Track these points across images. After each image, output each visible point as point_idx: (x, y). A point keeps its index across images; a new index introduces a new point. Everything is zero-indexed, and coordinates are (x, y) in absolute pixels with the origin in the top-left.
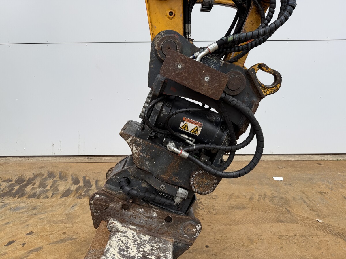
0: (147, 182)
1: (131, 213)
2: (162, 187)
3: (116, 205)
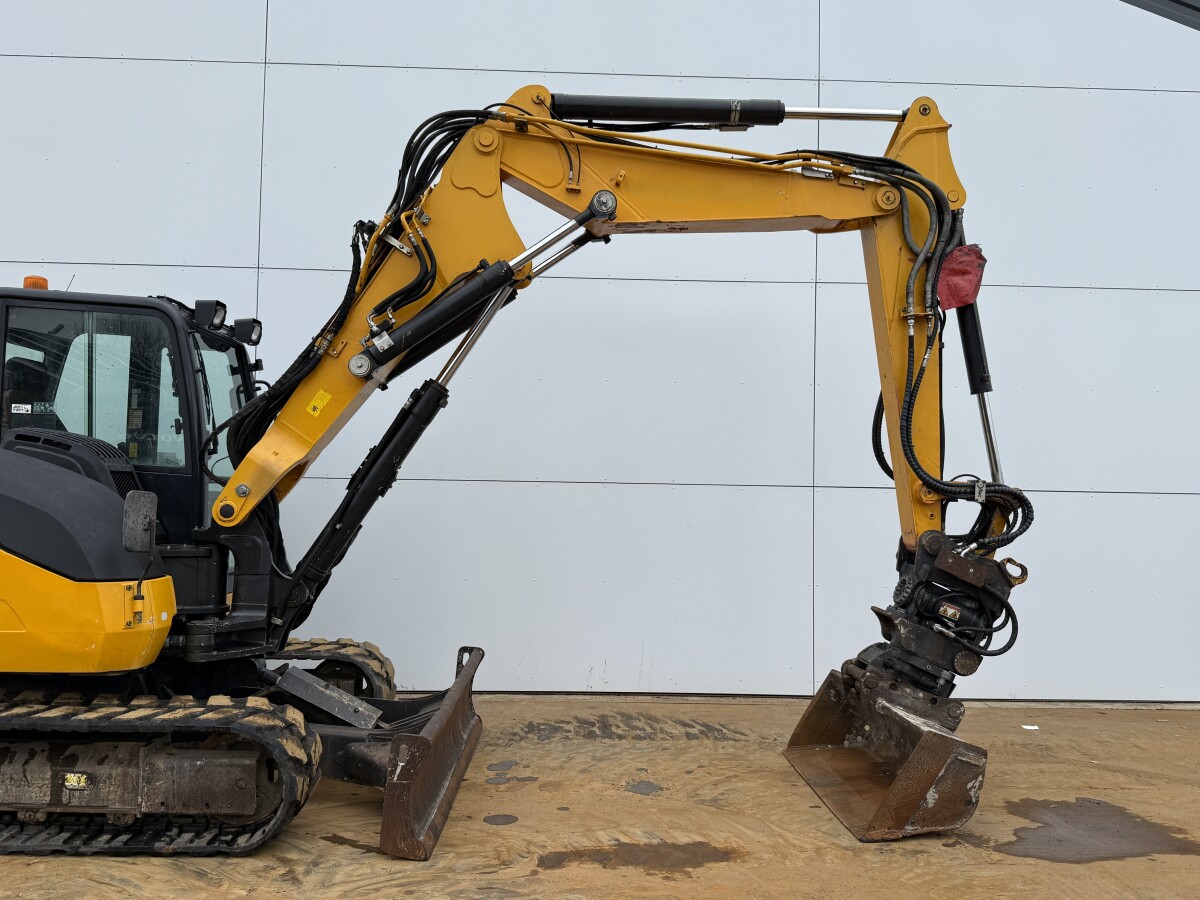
0: (909, 664)
1: (899, 693)
2: (929, 668)
3: (885, 684)
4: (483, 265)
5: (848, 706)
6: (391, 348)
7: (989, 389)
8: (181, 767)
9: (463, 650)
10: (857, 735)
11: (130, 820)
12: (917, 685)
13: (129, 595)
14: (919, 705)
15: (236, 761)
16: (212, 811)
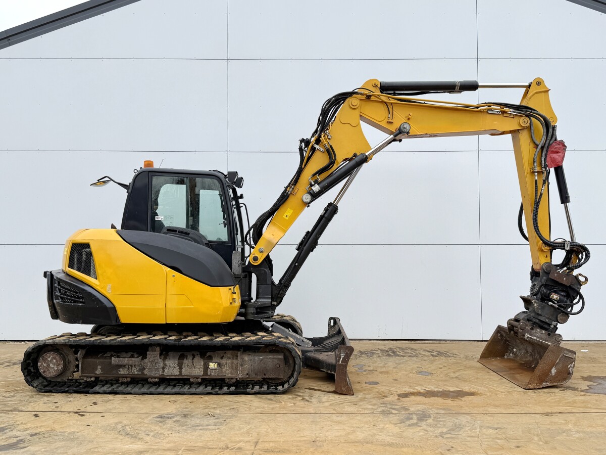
1: (534, 331)
2: (547, 320)
4: (355, 155)
5: (506, 340)
6: (319, 191)
7: (569, 202)
8: (254, 359)
9: (331, 318)
10: (510, 353)
11: (234, 381)
12: (542, 328)
13: (230, 292)
14: (543, 336)
15: (275, 357)
16: (267, 377)
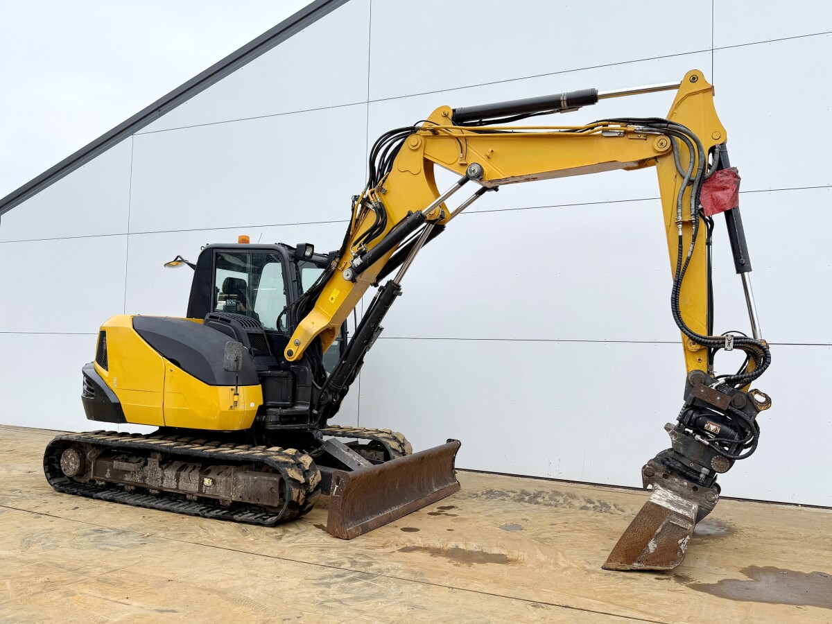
2: (692, 465)
3: (659, 474)
4: (409, 214)
6: (361, 264)
8: (248, 479)
9: (453, 440)
11: (228, 503)
12: (683, 476)
13: (233, 392)
14: (685, 491)
15: (271, 478)
16: (260, 503)
